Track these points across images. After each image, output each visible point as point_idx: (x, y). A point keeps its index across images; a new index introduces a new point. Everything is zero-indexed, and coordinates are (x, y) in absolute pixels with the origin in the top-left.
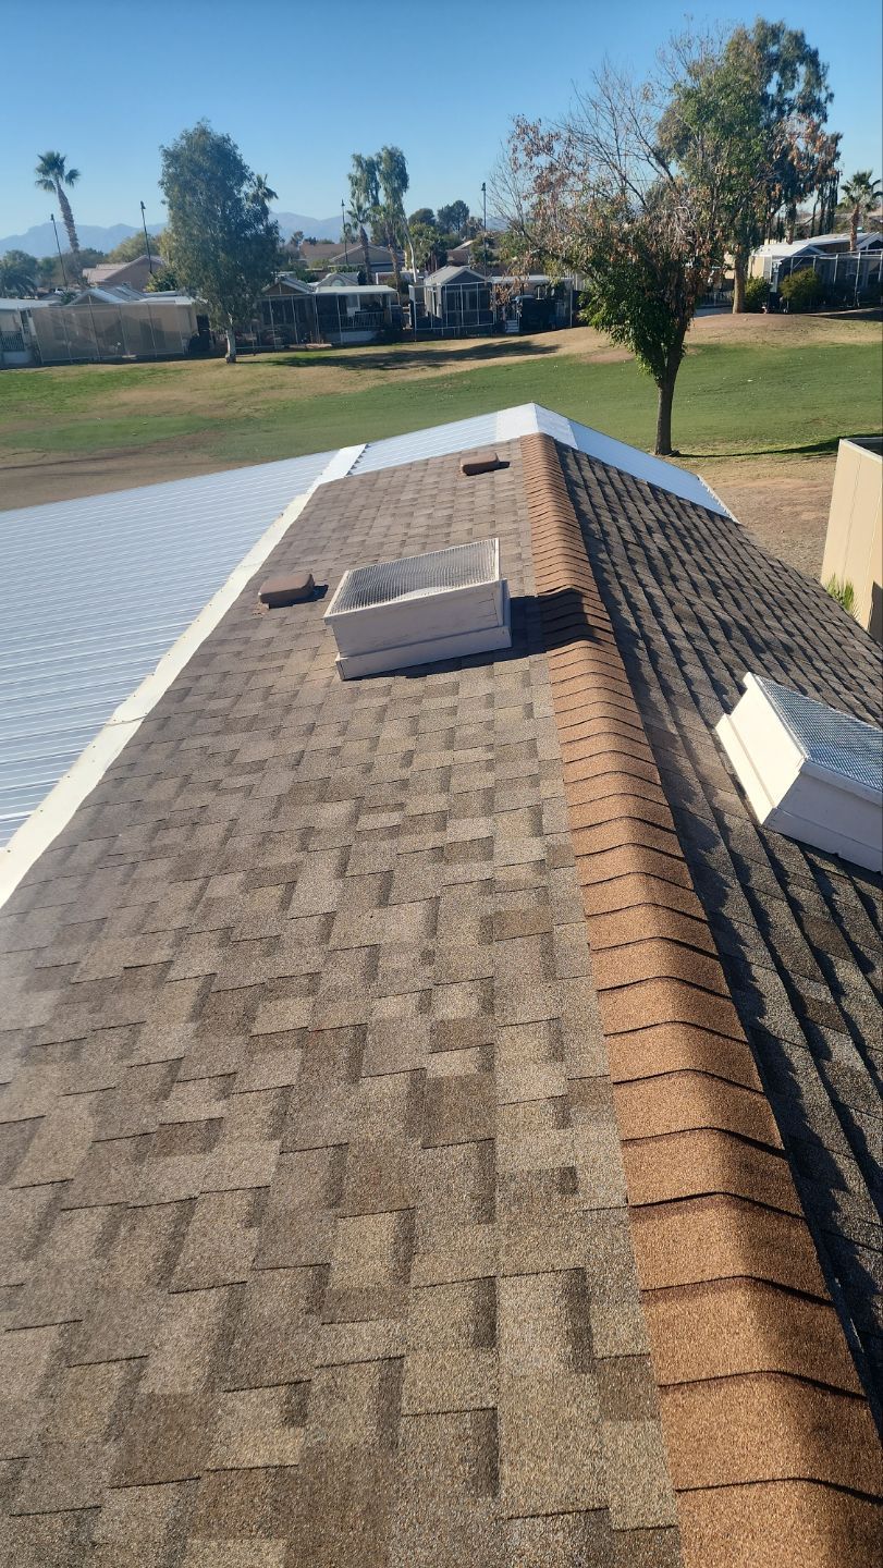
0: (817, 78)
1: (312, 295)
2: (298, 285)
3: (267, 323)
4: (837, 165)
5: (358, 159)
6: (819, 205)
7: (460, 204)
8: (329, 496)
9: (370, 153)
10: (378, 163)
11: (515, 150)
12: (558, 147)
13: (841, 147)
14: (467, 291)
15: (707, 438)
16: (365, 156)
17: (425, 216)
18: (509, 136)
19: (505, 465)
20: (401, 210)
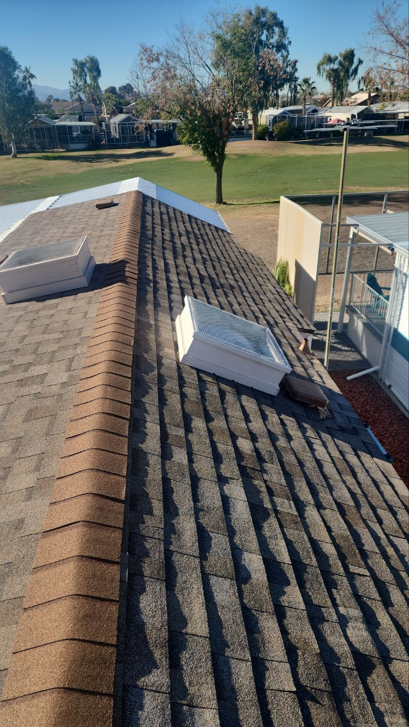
0: (283, 33)
1: (54, 126)
2: (48, 121)
3: (32, 138)
4: (297, 75)
5: (76, 61)
6: (290, 92)
7: (129, 85)
8: (34, 220)
9: (81, 58)
10: (86, 64)
11: (142, 59)
12: (162, 59)
13: (297, 66)
14: (131, 126)
15: (239, 196)
16: (79, 60)
17: (112, 90)
18: (138, 53)
19: (116, 205)
20: (98, 87)
